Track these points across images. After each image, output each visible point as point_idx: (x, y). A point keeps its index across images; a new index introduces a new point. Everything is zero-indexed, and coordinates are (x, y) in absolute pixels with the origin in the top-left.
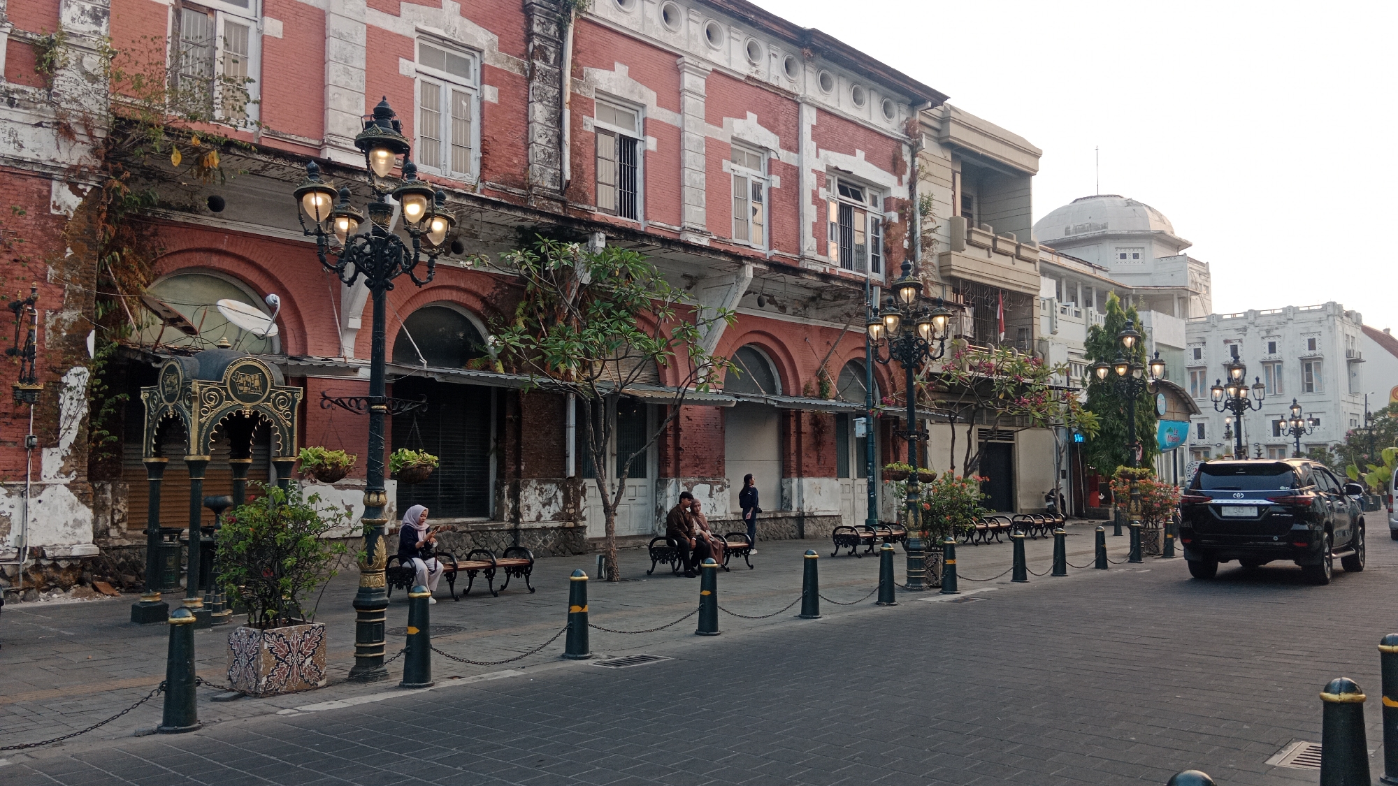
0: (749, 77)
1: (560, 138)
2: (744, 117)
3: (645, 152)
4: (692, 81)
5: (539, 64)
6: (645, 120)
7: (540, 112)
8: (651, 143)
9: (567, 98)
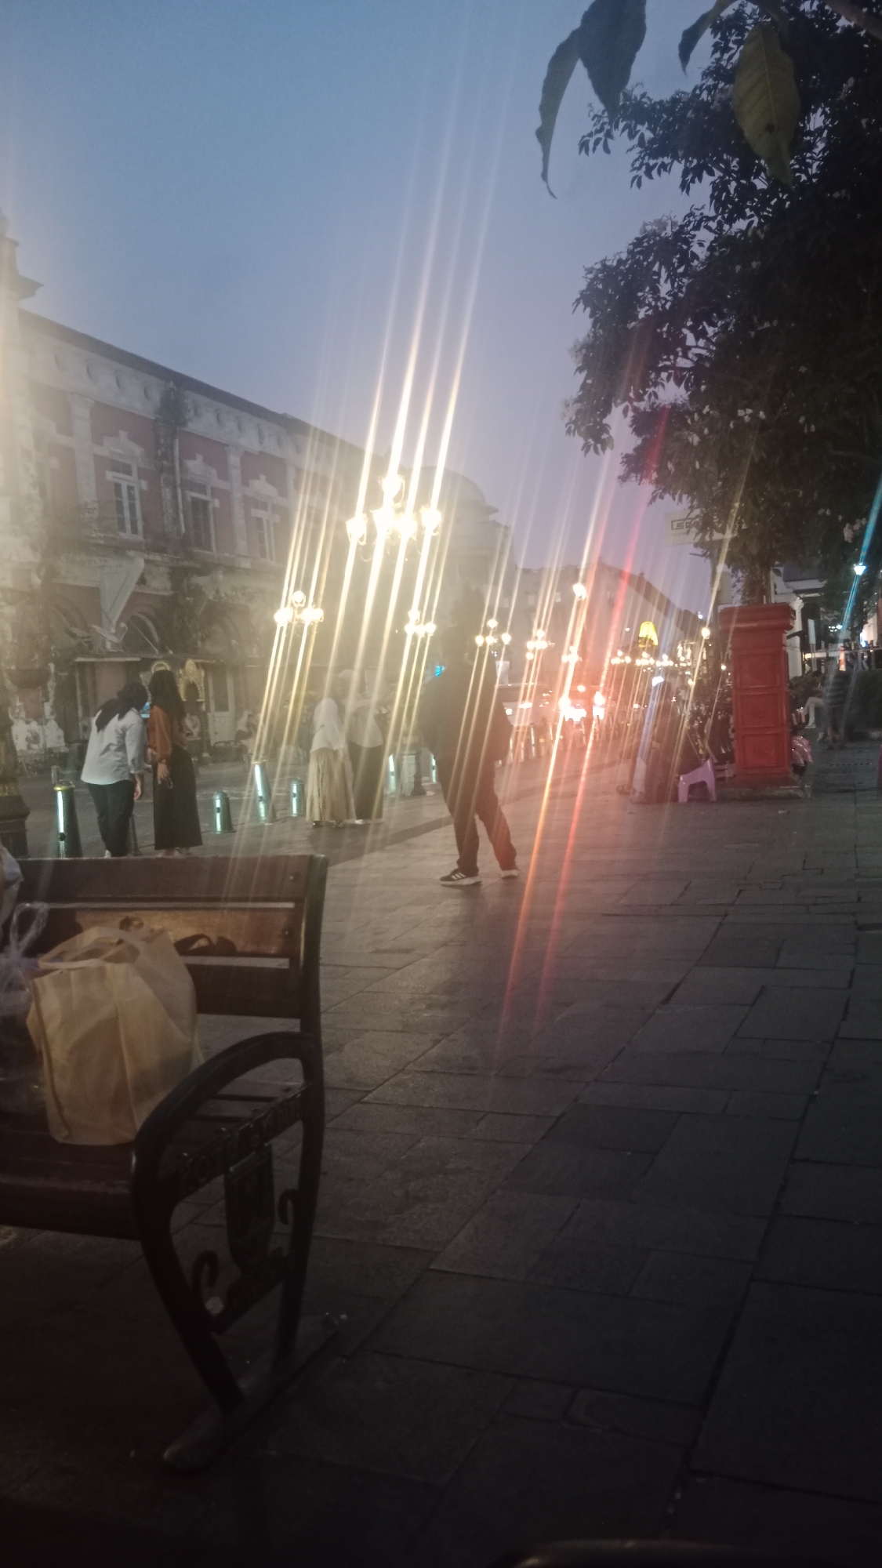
0: (261, 453)
1: (177, 506)
2: (258, 478)
3: (214, 509)
4: (234, 460)
5: (165, 463)
6: (212, 489)
7: (167, 493)
8: (217, 503)
9: (179, 481)
